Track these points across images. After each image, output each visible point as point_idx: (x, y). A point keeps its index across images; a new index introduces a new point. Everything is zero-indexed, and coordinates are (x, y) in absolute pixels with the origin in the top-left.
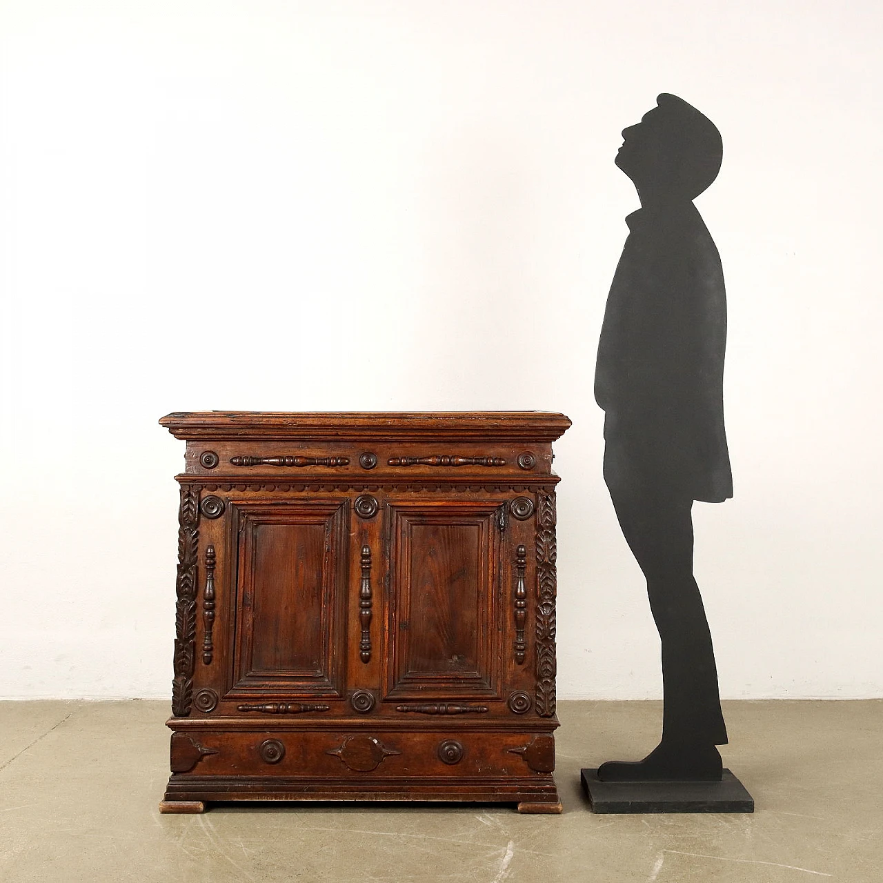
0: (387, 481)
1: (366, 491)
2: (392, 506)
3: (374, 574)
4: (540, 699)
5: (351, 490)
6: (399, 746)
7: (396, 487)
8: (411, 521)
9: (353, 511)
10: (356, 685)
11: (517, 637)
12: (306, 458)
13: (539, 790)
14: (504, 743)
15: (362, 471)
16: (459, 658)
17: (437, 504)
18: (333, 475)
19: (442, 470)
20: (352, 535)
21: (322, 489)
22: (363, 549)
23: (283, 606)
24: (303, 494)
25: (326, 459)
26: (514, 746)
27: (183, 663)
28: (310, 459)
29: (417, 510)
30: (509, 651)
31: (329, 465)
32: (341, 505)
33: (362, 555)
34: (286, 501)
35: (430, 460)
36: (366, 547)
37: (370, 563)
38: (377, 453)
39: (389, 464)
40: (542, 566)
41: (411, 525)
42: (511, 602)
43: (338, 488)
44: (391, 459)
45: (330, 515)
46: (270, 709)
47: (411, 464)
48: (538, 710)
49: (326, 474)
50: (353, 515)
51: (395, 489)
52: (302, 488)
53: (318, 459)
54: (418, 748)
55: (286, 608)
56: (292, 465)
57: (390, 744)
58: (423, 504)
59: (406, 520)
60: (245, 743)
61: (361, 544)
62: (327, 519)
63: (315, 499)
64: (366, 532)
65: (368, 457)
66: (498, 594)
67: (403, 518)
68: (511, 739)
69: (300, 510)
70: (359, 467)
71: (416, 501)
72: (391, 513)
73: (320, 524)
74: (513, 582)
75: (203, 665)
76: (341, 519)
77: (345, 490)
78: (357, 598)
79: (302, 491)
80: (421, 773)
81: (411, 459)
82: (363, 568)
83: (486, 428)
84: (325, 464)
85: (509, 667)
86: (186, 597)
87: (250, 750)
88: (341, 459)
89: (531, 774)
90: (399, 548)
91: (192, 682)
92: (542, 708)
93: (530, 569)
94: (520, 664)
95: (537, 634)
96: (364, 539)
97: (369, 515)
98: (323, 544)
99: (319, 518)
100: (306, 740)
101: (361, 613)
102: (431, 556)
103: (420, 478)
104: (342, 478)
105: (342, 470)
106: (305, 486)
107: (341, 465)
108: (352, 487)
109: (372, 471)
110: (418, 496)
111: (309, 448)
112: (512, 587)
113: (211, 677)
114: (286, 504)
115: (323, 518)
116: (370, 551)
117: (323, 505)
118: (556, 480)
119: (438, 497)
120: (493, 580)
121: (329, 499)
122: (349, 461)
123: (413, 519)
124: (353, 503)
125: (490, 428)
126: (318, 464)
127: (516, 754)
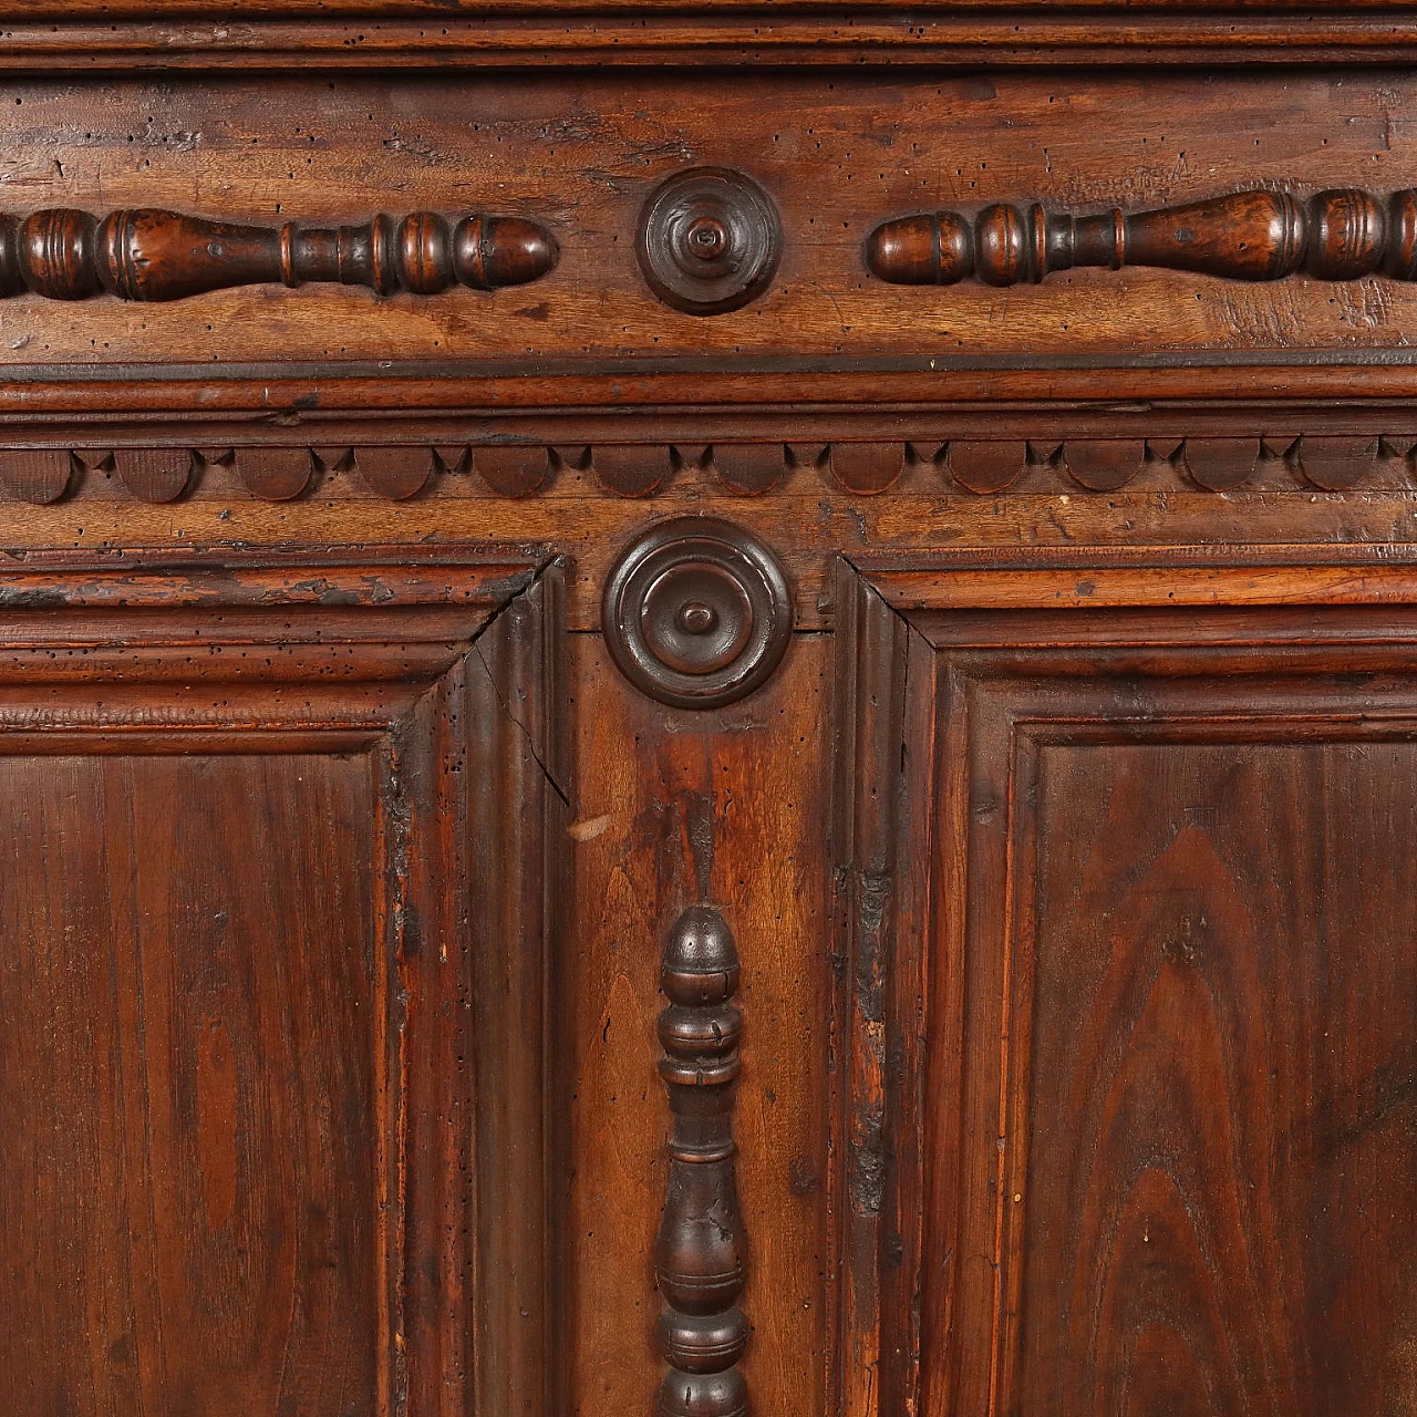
0: (869, 409)
1: (690, 495)
2: (909, 614)
5: (572, 486)
7: (939, 457)
8: (1043, 718)
9: (590, 651)
12: (196, 226)
15: (659, 331)
17: (1269, 589)
18: (425, 366)
20: (588, 830)
21: (340, 482)
24: (195, 521)
25: (363, 233)
28: (228, 231)
29: (1102, 636)
31: (391, 282)
32: (504, 605)
33: (668, 985)
34: (51, 588)
37: (735, 1041)
38: (776, 177)
39: (880, 270)
41: (1039, 742)
43: (465, 467)
44: (892, 228)
45: (413, 679)
47: (1062, 260)
49: (364, 355)
50: (595, 678)
51: (926, 470)
52: (182, 477)
53: (298, 234)
55: (121, 1351)
56: (82, 283)
58: (1154, 591)
59: (1001, 708)
61: (659, 905)
62: (393, 710)
63: (286, 558)
64: (696, 806)
65: (710, 211)
67: (983, 695)
69: (170, 646)
70: (631, 294)
71: (1100, 567)
72: (900, 658)
73: (343, 750)
76: (504, 715)
77: (527, 487)
78: (636, 1290)
79: (183, 496)
81: (1062, 222)
82: (678, 1088)
84: (351, 275)
88: (492, 227)
90: (954, 921)
96: (683, 864)
97: (719, 683)
98: (367, 900)
99: (325, 707)
102: (1182, 968)
103: (1130, 382)
104: (499, 389)
106: (198, 458)
107: (489, 278)
108: (583, 463)
109: (741, 330)
110: (1111, 522)
111: (215, 140)
115: (358, 708)
116: (730, 952)
117: (349, 607)
119: (1271, 536)
121: (400, 558)
122: (556, 248)
123: (1064, 701)
124: (588, 588)
126: (299, 276)
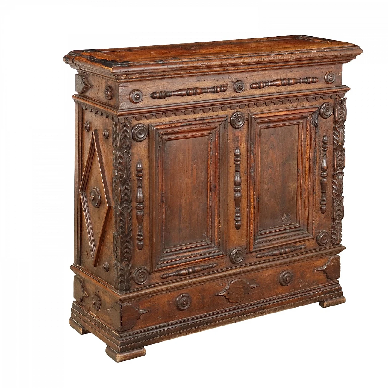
1: (237, 109)
3: (243, 167)
4: (334, 234)
5: (228, 109)
6: (257, 281)
10: (232, 246)
11: (322, 197)
13: (333, 291)
14: (314, 266)
16: (287, 215)
19: (282, 89)
20: (229, 141)
21: (210, 111)
22: (235, 151)
23: (184, 198)
24: (199, 116)
25: (214, 88)
26: (320, 266)
27: (127, 252)
28: (202, 89)
30: (317, 206)
31: (215, 92)
32: (224, 121)
33: (235, 155)
35: (277, 83)
36: (237, 149)
37: (240, 160)
39: (252, 88)
40: (337, 147)
42: (319, 173)
43: (220, 109)
46: (184, 273)
47: (265, 86)
48: (333, 241)
50: (229, 127)
53: (208, 89)
54: (268, 280)
55: (186, 200)
57: (253, 281)
59: (260, 126)
60: (166, 300)
61: (234, 148)
62: (211, 132)
64: (237, 138)
66: (312, 170)
68: (317, 262)
70: (233, 92)
74: (320, 160)
75: (138, 251)
77: (225, 110)
78: (232, 186)
80: (270, 295)
82: (235, 164)
83: (317, 58)
84: (213, 92)
85: (317, 216)
86: (126, 203)
87: (170, 304)
89: (328, 282)
91: (132, 265)
92: (336, 239)
93: (329, 151)
94: (323, 213)
95: (333, 193)
96: (236, 143)
97: (240, 126)
99: (207, 132)
100: (204, 290)
101: (235, 196)
102: (272, 149)
105: (222, 95)
107: (222, 91)
108: (230, 107)
112: (319, 164)
113: (143, 258)
114: (191, 125)
115: (209, 132)
116: (240, 151)
118: (347, 89)
120: (310, 160)
121: (217, 117)
122: (227, 88)
123: (264, 125)
124: (229, 118)
125: (319, 58)
126: (209, 92)
127: (319, 271)
